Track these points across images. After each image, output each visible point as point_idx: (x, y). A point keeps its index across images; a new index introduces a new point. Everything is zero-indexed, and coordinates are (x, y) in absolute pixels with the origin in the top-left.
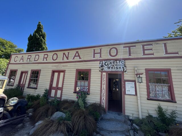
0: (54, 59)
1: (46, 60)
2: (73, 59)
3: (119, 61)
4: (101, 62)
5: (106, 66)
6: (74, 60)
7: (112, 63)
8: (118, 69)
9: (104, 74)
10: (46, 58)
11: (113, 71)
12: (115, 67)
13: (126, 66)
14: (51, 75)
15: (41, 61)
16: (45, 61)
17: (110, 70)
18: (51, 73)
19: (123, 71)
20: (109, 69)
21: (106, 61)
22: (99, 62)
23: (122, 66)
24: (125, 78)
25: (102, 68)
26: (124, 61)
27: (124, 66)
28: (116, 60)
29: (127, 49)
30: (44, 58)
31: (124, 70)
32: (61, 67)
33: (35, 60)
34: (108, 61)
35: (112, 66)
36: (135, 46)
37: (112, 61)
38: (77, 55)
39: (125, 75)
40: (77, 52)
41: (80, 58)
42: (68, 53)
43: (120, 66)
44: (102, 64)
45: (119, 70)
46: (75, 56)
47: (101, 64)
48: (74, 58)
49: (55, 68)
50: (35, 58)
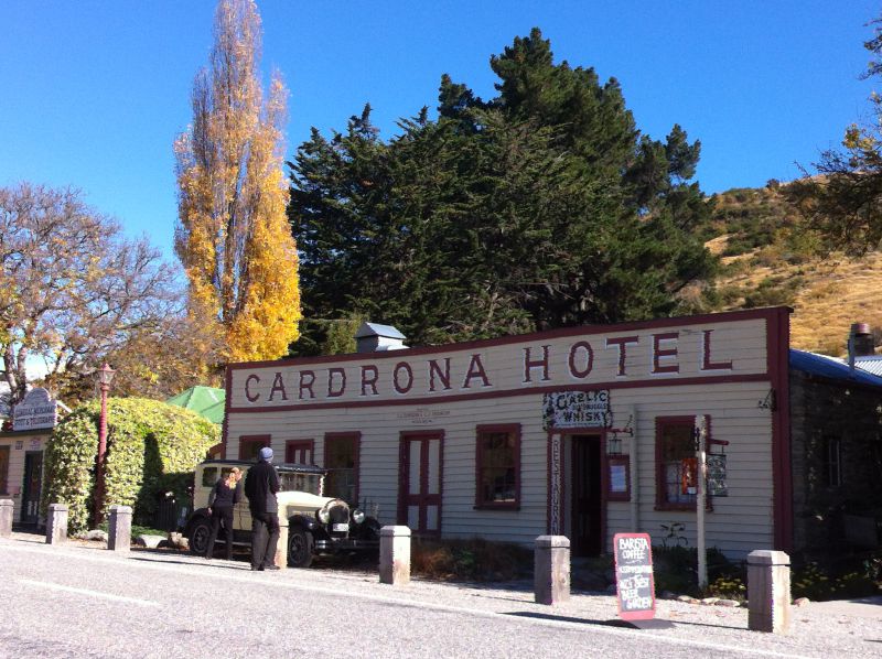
0: (404, 385)
1: (375, 393)
2: (466, 386)
3: (593, 393)
4: (548, 399)
5: (561, 412)
6: (467, 391)
7: (577, 399)
9: (557, 437)
10: (373, 382)
11: (580, 426)
12: (586, 411)
13: (610, 411)
14: (397, 452)
15: (352, 394)
16: (371, 396)
17: (572, 424)
18: (397, 444)
19: (603, 425)
20: (568, 422)
21: (561, 394)
22: (540, 397)
23: (601, 410)
24: (609, 449)
25: (549, 419)
26: (606, 392)
27: (607, 410)
28: (586, 388)
29: (616, 348)
30: (365, 382)
32: (428, 418)
33: (331, 394)
34: (565, 393)
35: (577, 412)
36: (635, 339)
37: (576, 393)
38: (476, 369)
39: (607, 441)
40: (476, 358)
41: (487, 384)
42: (448, 360)
43: (597, 411)
44: (551, 403)
45: (595, 423)
46: (471, 375)
47: (547, 405)
48: (467, 382)
49: (410, 425)
50: (330, 384)
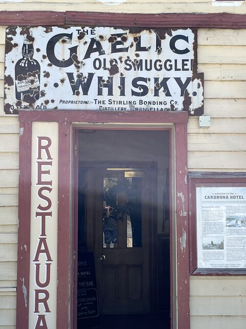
3: (154, 35)
4: (19, 39)
5: (58, 73)
7: (106, 46)
8: (150, 97)
11: (115, 106)
13: (201, 76)
19: (180, 107)
20: (82, 97)
21: (57, 31)
23: (173, 74)
24: (197, 162)
25: (23, 86)
26: (188, 33)
27: (190, 74)
31: (187, 102)
34: (73, 30)
35: (106, 75)
39: (194, 142)
47: (16, 54)
